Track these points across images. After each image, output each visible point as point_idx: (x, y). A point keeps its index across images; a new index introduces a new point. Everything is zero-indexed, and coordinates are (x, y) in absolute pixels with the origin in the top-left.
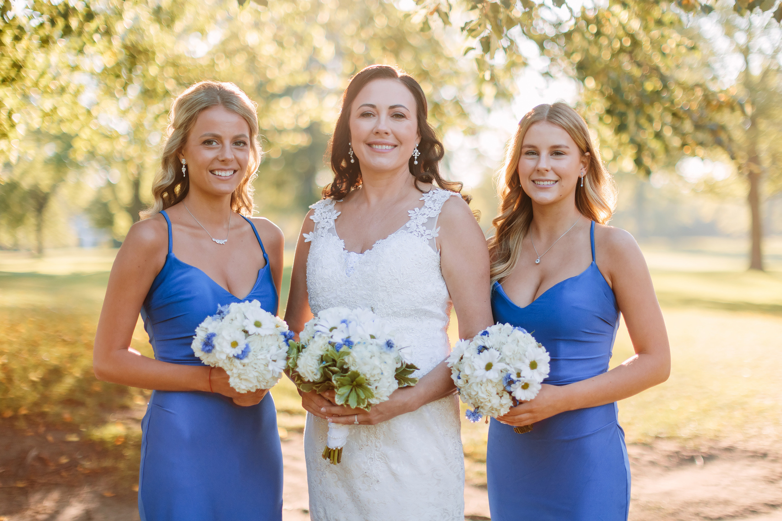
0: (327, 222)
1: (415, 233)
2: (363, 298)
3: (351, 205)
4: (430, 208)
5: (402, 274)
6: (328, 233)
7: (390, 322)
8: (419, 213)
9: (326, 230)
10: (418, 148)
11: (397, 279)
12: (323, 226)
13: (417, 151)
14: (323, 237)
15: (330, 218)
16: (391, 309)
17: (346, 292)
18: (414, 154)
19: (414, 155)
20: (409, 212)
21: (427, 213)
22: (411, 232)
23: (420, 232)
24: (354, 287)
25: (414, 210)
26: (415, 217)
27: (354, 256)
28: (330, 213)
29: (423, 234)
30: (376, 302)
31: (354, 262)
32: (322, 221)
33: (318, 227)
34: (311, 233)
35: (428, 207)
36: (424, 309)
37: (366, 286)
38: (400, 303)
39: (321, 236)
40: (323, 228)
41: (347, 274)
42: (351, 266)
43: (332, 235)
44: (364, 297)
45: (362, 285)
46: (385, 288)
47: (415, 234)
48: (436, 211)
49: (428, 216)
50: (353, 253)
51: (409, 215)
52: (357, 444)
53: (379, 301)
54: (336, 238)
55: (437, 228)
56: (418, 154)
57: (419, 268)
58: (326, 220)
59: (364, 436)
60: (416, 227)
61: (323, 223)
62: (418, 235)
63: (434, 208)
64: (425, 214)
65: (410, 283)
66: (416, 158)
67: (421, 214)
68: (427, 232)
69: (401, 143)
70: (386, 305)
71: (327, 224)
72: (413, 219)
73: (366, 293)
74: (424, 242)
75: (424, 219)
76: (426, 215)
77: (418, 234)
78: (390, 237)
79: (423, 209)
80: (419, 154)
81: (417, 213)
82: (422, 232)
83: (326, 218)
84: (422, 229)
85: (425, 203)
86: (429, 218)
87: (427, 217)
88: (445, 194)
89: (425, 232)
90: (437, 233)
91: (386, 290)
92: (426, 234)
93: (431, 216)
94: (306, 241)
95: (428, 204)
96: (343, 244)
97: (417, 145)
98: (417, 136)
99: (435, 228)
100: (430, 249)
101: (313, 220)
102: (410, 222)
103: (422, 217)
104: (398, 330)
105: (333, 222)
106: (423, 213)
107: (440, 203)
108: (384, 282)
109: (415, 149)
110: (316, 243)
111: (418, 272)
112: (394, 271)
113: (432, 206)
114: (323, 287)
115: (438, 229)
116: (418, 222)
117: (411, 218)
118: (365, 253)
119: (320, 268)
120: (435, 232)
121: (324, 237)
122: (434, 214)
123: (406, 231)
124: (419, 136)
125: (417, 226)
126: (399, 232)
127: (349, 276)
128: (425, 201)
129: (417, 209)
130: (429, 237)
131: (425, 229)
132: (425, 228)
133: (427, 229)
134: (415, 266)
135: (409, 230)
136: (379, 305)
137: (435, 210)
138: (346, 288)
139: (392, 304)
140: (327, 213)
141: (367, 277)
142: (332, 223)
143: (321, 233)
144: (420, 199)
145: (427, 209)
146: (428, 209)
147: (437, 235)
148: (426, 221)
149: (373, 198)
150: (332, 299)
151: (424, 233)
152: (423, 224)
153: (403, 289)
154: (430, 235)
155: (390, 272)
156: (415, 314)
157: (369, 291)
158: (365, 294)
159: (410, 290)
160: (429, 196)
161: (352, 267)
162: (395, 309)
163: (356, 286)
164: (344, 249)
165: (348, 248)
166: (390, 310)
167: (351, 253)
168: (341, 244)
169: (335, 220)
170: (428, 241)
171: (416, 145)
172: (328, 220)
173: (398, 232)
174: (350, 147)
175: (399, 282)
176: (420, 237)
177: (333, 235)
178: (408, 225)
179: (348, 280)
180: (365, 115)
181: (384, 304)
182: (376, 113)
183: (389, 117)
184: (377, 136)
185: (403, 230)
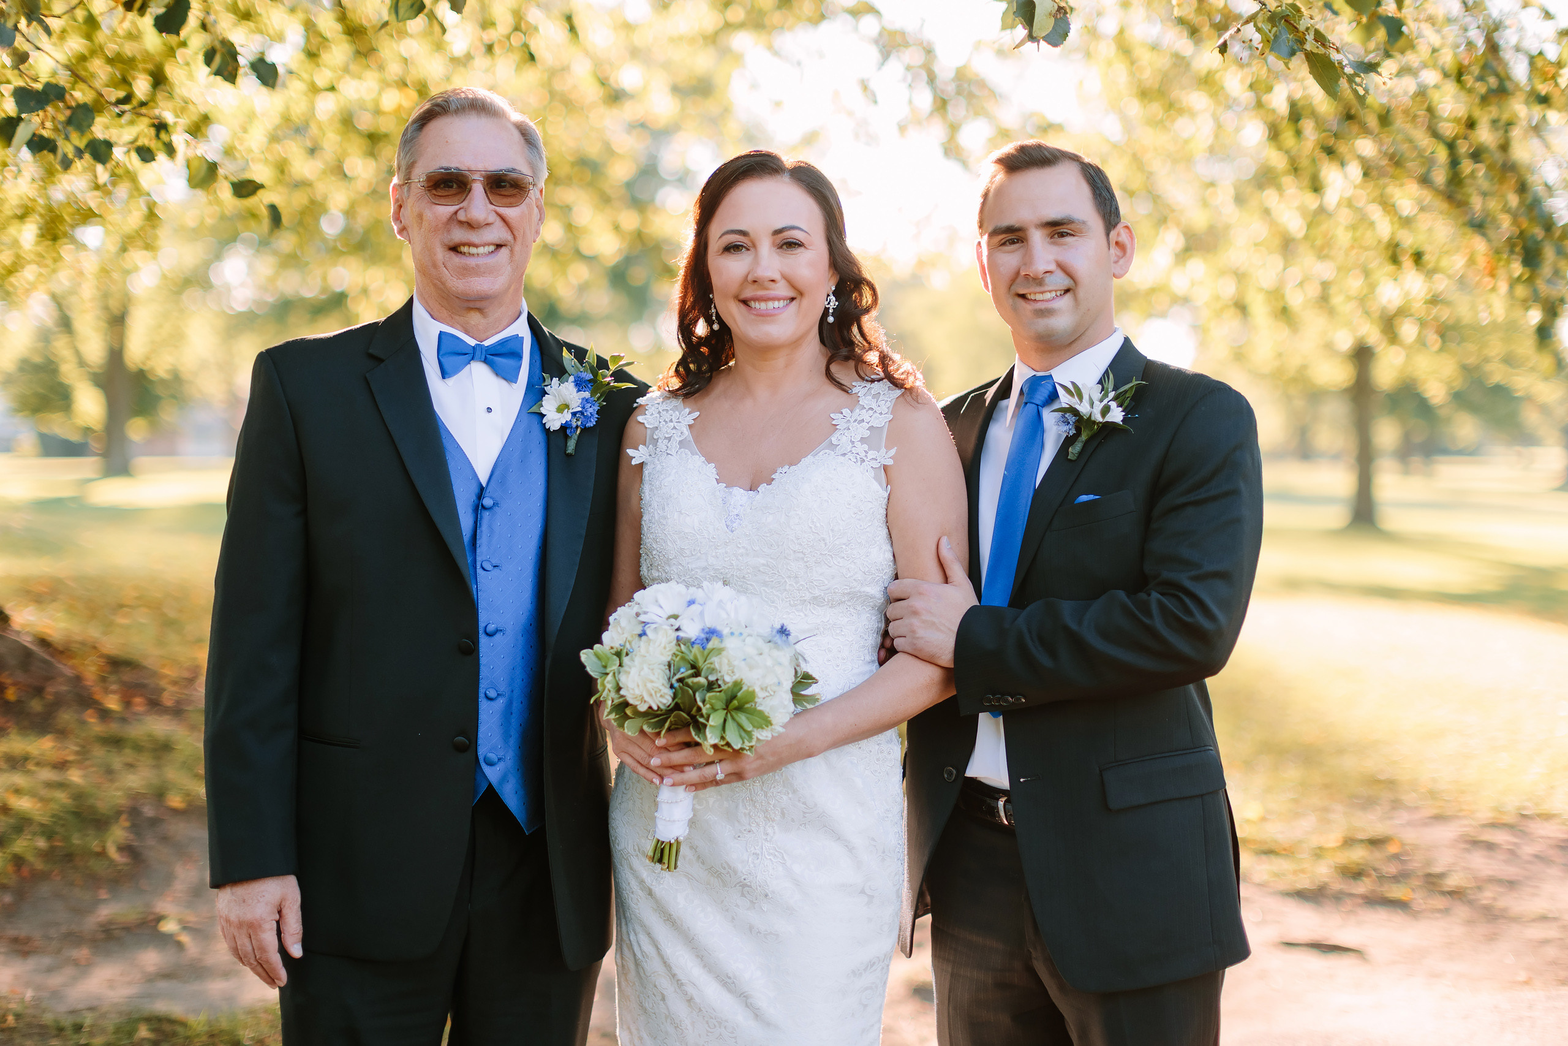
0: (674, 428)
1: (850, 455)
2: (759, 571)
4: (872, 409)
5: (832, 530)
6: (680, 448)
7: (805, 615)
8: (851, 418)
9: (674, 444)
11: (824, 540)
12: (665, 436)
13: (834, 298)
15: (679, 422)
16: (810, 592)
17: (726, 559)
18: (829, 304)
19: (827, 307)
20: (832, 415)
21: (866, 418)
22: (844, 455)
23: (858, 454)
24: (742, 551)
25: (841, 413)
26: (846, 426)
27: (739, 495)
28: (677, 413)
29: (865, 458)
30: (783, 578)
31: (741, 506)
32: (663, 426)
33: (655, 437)
34: (641, 447)
35: (867, 408)
36: (864, 592)
37: (765, 551)
38: (826, 583)
39: (668, 454)
40: (669, 439)
41: (727, 526)
42: (736, 512)
43: (690, 454)
44: (761, 569)
46: (801, 555)
47: (850, 458)
48: (883, 416)
49: (870, 425)
50: (737, 489)
51: (834, 423)
52: (731, 828)
53: (789, 577)
54: (698, 460)
56: (834, 305)
57: (859, 520)
58: (671, 425)
59: (745, 814)
60: (851, 445)
61: (666, 430)
62: (855, 461)
63: (879, 410)
64: (863, 421)
65: (844, 547)
66: (831, 311)
67: (856, 420)
68: (872, 454)
69: (801, 294)
70: (801, 585)
71: (674, 431)
72: (842, 428)
73: (765, 562)
74: (866, 474)
75: (862, 431)
76: (865, 423)
77: (857, 459)
78: (806, 462)
79: (858, 410)
80: (837, 303)
81: (848, 420)
82: (863, 454)
83: (671, 421)
84: (861, 448)
85: (860, 399)
86: (871, 428)
87: (868, 426)
89: (868, 455)
90: (889, 457)
91: (803, 559)
92: (869, 458)
93: (874, 425)
94: (634, 462)
95: (867, 403)
96: (715, 472)
97: (833, 290)
99: (884, 448)
100: (875, 486)
101: (643, 424)
102: (837, 434)
103: (859, 426)
104: (818, 629)
105: (686, 429)
106: (859, 419)
107: (889, 400)
108: (799, 544)
109: (829, 296)
110: (658, 469)
111: (858, 526)
112: (818, 525)
113: (874, 406)
114: (681, 549)
115: (893, 452)
116: (853, 435)
117: (838, 427)
118: (759, 489)
119: (676, 513)
120: (884, 457)
121: (675, 455)
122: (882, 421)
123: (833, 453)
125: (853, 442)
127: (732, 531)
128: (859, 396)
129: (846, 411)
130: (874, 464)
131: (866, 449)
132: (866, 447)
133: (870, 449)
134: (854, 516)
135: (838, 451)
137: (881, 414)
138: (726, 553)
139: (812, 582)
140: (670, 412)
141: (768, 535)
142: (686, 432)
143: (665, 448)
145: (865, 410)
146: (867, 411)
147: (889, 462)
148: (867, 434)
149: (761, 392)
150: (699, 571)
151: (866, 456)
152: (863, 440)
154: (876, 460)
155: (811, 528)
156: (849, 601)
158: (764, 565)
159: (843, 558)
160: (865, 386)
161: (737, 515)
162: (817, 593)
164: (718, 481)
165: (726, 480)
166: (807, 593)
167: (733, 488)
168: (711, 470)
169: (690, 426)
170: (873, 473)
171: (831, 290)
172: (676, 424)
176: (859, 463)
178: (834, 440)
179: (731, 537)
180: (731, 249)
181: (797, 583)
182: (750, 244)
183: (774, 249)
184: (755, 286)
185: (827, 451)
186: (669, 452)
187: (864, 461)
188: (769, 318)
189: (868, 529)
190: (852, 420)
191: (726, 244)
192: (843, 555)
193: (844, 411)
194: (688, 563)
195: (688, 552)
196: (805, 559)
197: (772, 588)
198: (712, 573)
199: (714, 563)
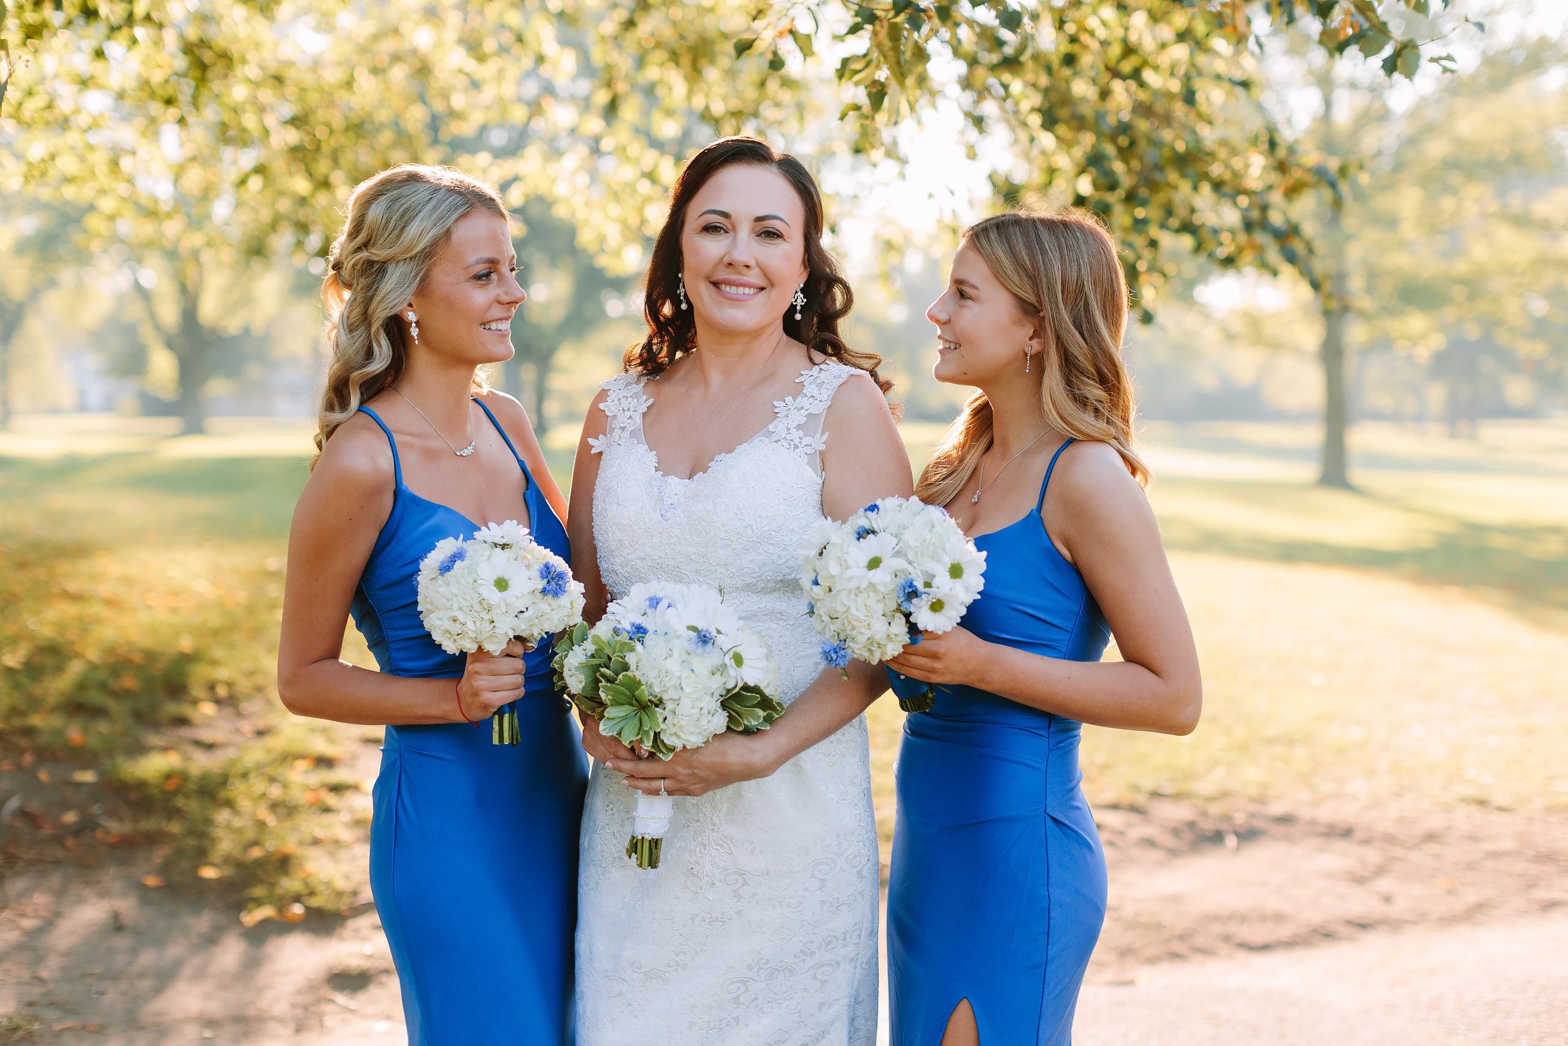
0: (631, 417)
1: (783, 442)
2: (691, 559)
3: (673, 389)
4: (813, 397)
5: (759, 517)
6: (630, 438)
8: (792, 406)
9: (626, 433)
10: (802, 290)
11: (751, 527)
12: (623, 425)
13: (802, 295)
14: (620, 445)
15: (636, 411)
16: (741, 580)
17: (658, 548)
18: (796, 301)
19: (795, 304)
20: (775, 403)
21: (807, 406)
22: (777, 441)
23: (792, 440)
24: (675, 540)
25: (784, 401)
26: (785, 413)
27: (675, 482)
28: (636, 401)
29: (799, 445)
30: (713, 566)
31: (676, 494)
32: (621, 414)
33: (614, 426)
34: (601, 436)
35: (809, 396)
37: (695, 539)
38: (757, 570)
39: (618, 444)
40: (623, 429)
41: (662, 516)
42: (670, 501)
43: (636, 442)
44: (692, 557)
45: (688, 537)
46: (728, 542)
47: (784, 444)
48: (822, 403)
49: (808, 412)
50: (673, 477)
51: (776, 410)
54: (643, 448)
55: (823, 433)
56: (803, 301)
57: (790, 506)
58: (628, 414)
60: (786, 432)
61: (622, 420)
62: (788, 447)
63: (819, 397)
64: (803, 408)
65: (773, 533)
66: (798, 308)
67: (796, 408)
68: (806, 440)
69: (772, 284)
71: (629, 421)
72: (782, 416)
74: (800, 459)
75: (800, 418)
76: (804, 410)
77: (790, 445)
78: (740, 449)
79: (800, 398)
80: (805, 300)
81: (789, 407)
82: (797, 441)
83: (629, 410)
84: (796, 435)
85: (805, 388)
86: (810, 416)
87: (807, 413)
88: (840, 372)
89: (803, 441)
90: (824, 443)
91: (730, 546)
92: (803, 445)
93: (813, 412)
94: (593, 452)
95: (810, 390)
96: (655, 459)
97: (802, 286)
98: (802, 268)
99: (819, 435)
100: (809, 472)
101: (604, 411)
102: (776, 422)
103: (797, 413)
105: (640, 418)
106: (799, 407)
107: (831, 389)
108: (726, 531)
109: (796, 292)
110: (609, 457)
111: (789, 513)
112: (744, 511)
113: (816, 394)
114: (620, 540)
115: (826, 436)
116: (790, 422)
117: (778, 415)
118: (694, 478)
119: (614, 505)
120: (818, 442)
121: (623, 445)
122: (819, 407)
123: (767, 439)
124: (805, 268)
125: (788, 429)
126: (756, 441)
127: (666, 521)
128: (804, 384)
129: (789, 399)
130: (809, 450)
131: (801, 436)
132: (801, 433)
133: (805, 436)
134: (783, 502)
135: (774, 438)
136: (718, 573)
137: (821, 401)
138: (661, 542)
140: (631, 400)
141: (696, 523)
142: (639, 420)
143: (618, 438)
144: (796, 381)
145: (806, 398)
146: (808, 399)
147: (823, 447)
148: (803, 420)
149: (715, 377)
151: (800, 442)
152: (799, 427)
153: (761, 544)
154: (811, 446)
155: (736, 514)
157: (702, 547)
158: (694, 553)
159: (774, 544)
160: (812, 376)
161: (672, 505)
162: (748, 580)
163: (679, 538)
164: (657, 469)
165: (664, 467)
166: (738, 580)
167: (670, 477)
168: (652, 458)
169: (644, 414)
170: (807, 458)
171: (799, 286)
172: (632, 413)
173: (754, 439)
174: (680, 280)
175: (753, 530)
176: (793, 449)
177: (638, 444)
178: (771, 427)
179: (664, 527)
180: (710, 229)
181: (727, 570)
182: (729, 226)
183: (753, 235)
184: (730, 270)
185: (761, 438)
186: (620, 442)
187: (798, 447)
188: (737, 303)
189: (801, 516)
190: (792, 408)
191: (706, 223)
192: (773, 542)
193: (787, 399)
194: (628, 554)
195: (627, 544)
196: (733, 546)
197: (705, 576)
198: (649, 564)
199: (651, 553)
